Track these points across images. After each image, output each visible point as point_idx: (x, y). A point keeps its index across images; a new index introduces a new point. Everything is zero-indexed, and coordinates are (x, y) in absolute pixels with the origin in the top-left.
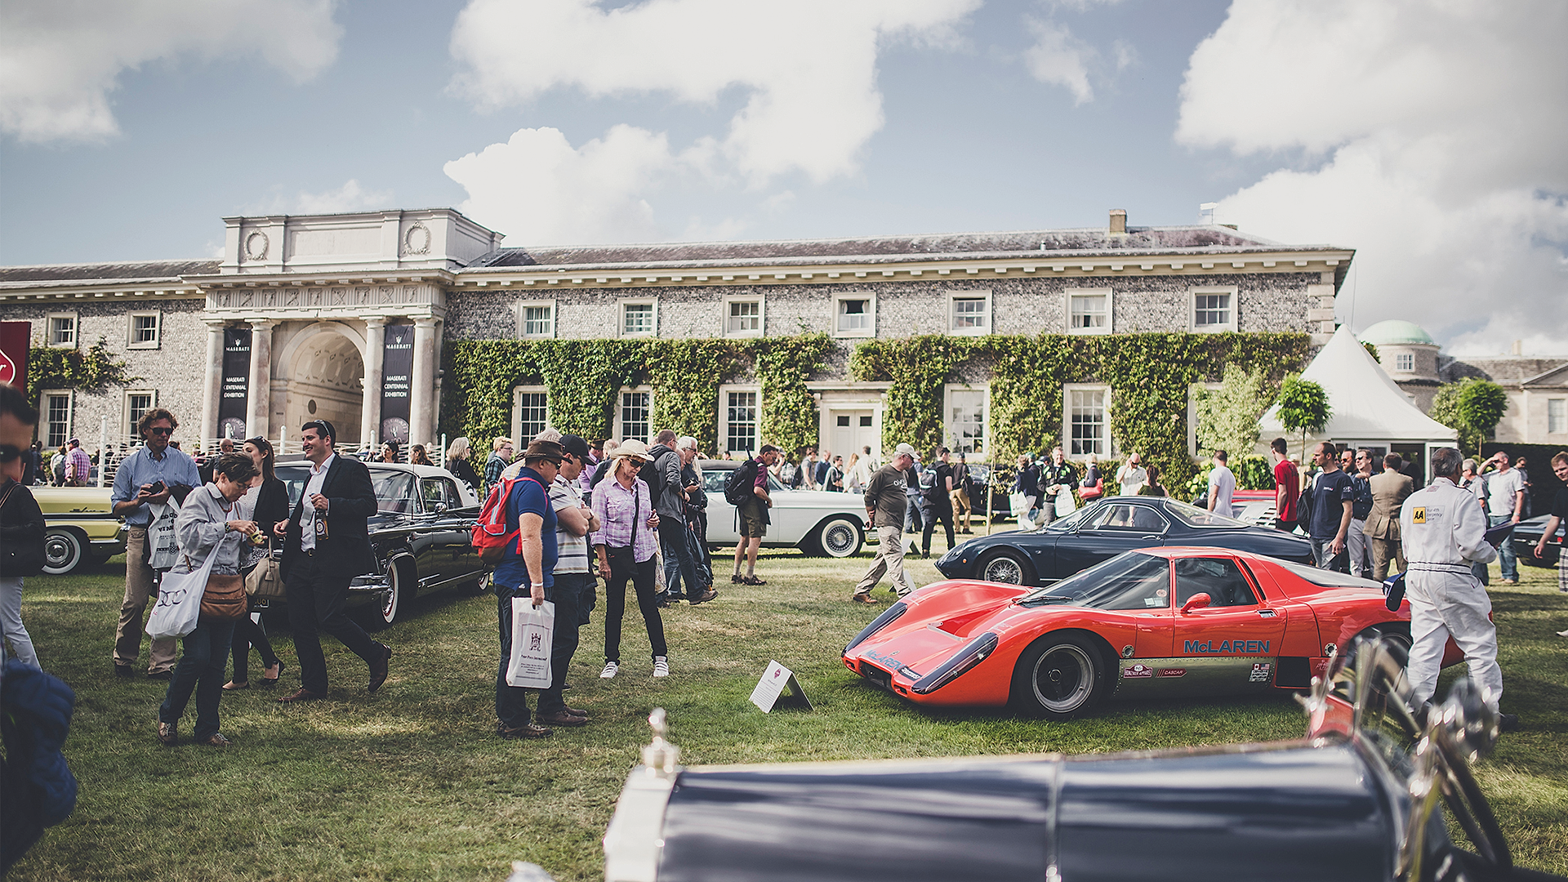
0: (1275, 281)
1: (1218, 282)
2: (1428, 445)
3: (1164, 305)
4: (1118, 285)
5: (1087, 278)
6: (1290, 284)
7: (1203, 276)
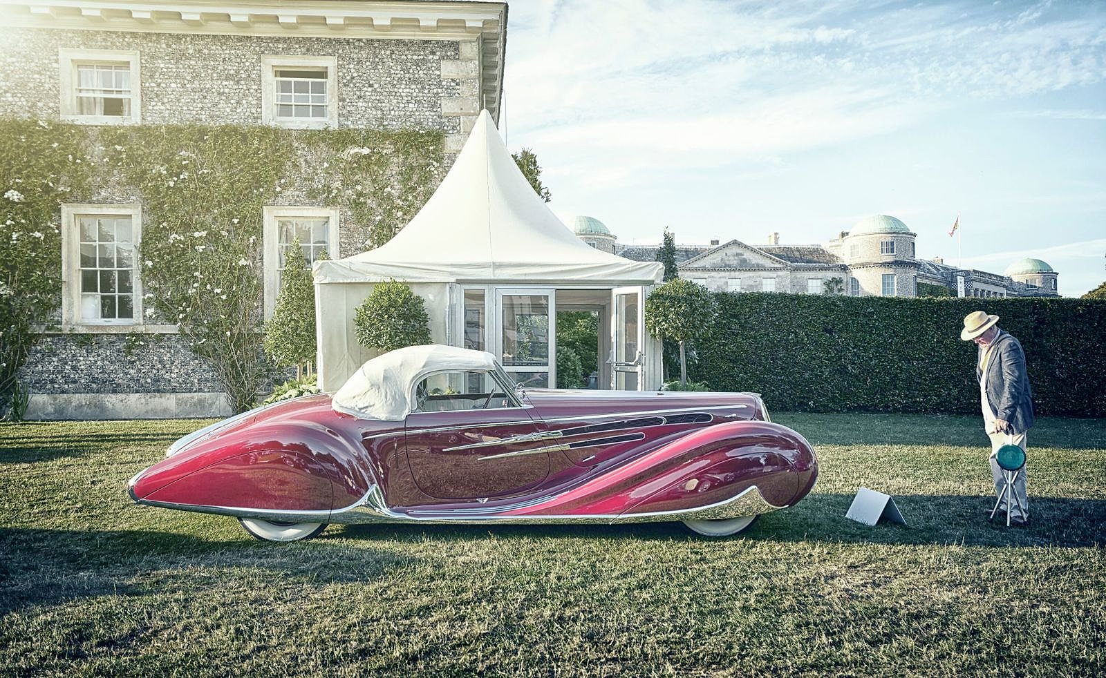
0: (392, 52)
1: (308, 50)
2: (616, 291)
3: (224, 83)
4: (150, 47)
5: (98, 32)
6: (415, 57)
7: (285, 40)
